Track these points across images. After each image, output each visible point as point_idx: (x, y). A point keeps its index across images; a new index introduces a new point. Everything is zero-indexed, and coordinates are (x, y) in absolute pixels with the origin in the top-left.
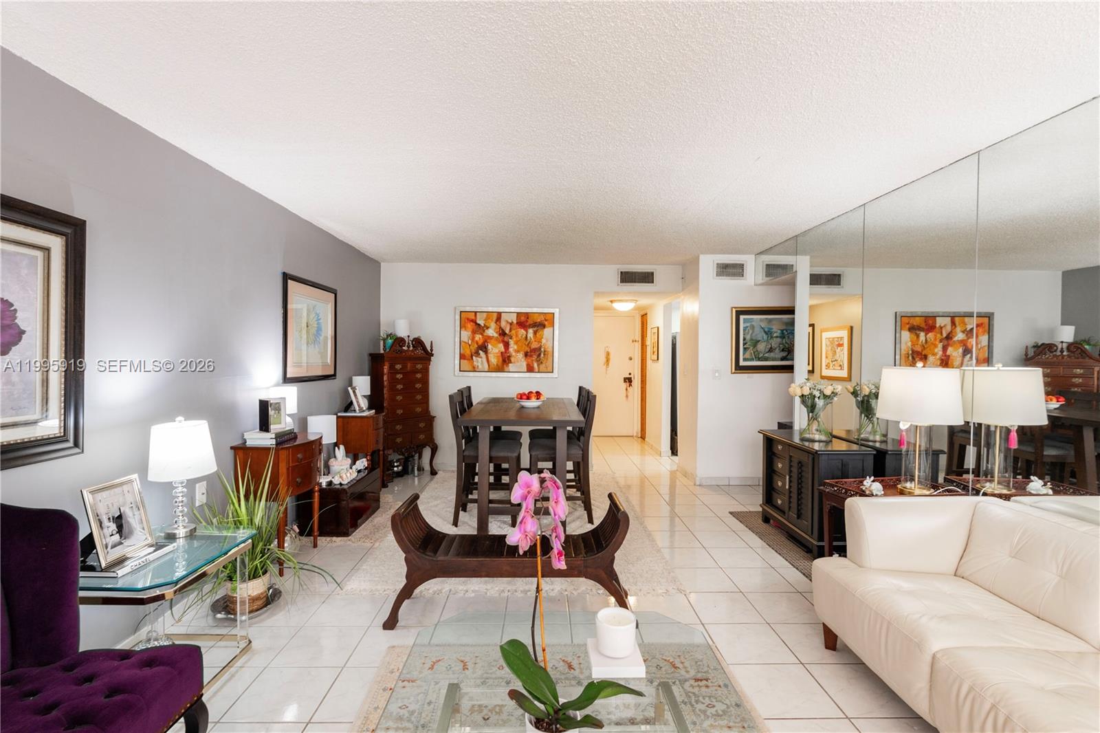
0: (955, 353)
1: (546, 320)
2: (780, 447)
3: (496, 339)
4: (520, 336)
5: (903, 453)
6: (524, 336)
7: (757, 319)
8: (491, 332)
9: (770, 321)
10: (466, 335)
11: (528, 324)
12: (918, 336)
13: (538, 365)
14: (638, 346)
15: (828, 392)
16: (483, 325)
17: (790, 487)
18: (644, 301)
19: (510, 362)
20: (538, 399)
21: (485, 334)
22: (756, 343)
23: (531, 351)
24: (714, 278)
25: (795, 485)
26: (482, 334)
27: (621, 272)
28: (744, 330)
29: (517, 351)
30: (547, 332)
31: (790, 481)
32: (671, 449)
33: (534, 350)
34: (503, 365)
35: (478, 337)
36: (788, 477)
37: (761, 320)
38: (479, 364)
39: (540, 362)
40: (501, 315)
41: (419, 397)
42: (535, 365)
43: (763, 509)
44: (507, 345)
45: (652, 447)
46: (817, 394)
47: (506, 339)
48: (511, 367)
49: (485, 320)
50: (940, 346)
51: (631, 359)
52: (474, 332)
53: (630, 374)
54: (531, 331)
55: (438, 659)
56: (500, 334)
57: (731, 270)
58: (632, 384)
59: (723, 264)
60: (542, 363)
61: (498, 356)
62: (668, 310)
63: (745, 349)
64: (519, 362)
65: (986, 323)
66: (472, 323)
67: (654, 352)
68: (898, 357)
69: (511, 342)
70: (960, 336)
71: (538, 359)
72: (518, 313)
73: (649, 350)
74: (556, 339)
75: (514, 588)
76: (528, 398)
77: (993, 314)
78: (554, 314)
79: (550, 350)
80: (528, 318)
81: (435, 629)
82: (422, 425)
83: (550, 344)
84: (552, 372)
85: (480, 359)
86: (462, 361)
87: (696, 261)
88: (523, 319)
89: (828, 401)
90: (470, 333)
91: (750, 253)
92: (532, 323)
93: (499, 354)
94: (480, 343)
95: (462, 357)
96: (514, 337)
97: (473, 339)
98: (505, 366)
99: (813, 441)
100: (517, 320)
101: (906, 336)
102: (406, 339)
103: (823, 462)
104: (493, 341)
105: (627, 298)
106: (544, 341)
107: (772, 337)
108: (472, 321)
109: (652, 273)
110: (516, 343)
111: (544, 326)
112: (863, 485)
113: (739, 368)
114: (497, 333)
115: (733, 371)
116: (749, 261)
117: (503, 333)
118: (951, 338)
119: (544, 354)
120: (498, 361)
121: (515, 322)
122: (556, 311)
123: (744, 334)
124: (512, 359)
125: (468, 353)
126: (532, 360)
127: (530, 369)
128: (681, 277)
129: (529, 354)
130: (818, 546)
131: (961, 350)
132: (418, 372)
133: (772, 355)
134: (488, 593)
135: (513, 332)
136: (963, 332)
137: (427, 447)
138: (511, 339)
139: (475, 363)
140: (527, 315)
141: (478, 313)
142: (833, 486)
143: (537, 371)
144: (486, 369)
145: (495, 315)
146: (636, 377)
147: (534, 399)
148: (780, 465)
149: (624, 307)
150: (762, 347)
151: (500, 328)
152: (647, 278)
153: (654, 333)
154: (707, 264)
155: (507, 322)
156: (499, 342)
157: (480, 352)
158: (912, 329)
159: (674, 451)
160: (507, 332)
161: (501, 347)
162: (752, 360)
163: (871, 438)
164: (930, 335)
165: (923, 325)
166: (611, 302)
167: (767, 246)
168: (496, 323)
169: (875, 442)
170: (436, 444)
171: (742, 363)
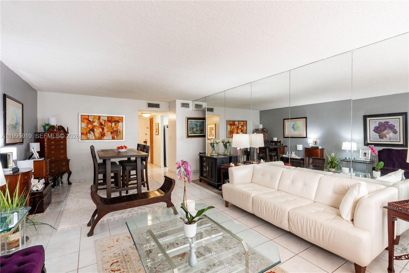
0: (239, 131)
1: (120, 120)
2: (205, 159)
3: (98, 127)
4: (109, 125)
5: (238, 157)
6: (110, 126)
7: (193, 121)
8: (96, 124)
9: (197, 122)
10: (84, 125)
11: (112, 121)
12: (231, 127)
13: (117, 137)
14: (149, 130)
15: (217, 142)
16: (92, 121)
17: (208, 169)
18: (153, 114)
19: (105, 136)
20: (125, 149)
21: (93, 125)
22: (193, 128)
23: (114, 132)
24: (180, 108)
25: (210, 169)
26: (92, 125)
27: (148, 103)
28: (190, 124)
29: (108, 131)
30: (120, 124)
31: (208, 168)
32: (164, 165)
33: (115, 131)
34: (101, 137)
35: (90, 126)
36: (208, 167)
37: (194, 121)
38: (91, 137)
39: (117, 136)
40: (100, 117)
41: (62, 151)
42: (116, 137)
43: (200, 178)
44: (103, 129)
45: (156, 165)
46: (215, 142)
47: (103, 127)
48: (105, 138)
49: (93, 119)
50: (236, 129)
51: (146, 134)
52: (88, 124)
53: (146, 140)
54: (113, 124)
55: (118, 239)
56: (100, 125)
57: (185, 105)
58: (147, 143)
59: (183, 103)
60: (118, 136)
61: (99, 133)
62: (162, 117)
63: (190, 130)
64: (108, 135)
65: (245, 123)
66: (87, 120)
67: (156, 132)
68: (227, 133)
69: (105, 128)
70: (240, 127)
71: (117, 134)
72: (108, 117)
73: (154, 131)
74: (124, 127)
75: (132, 213)
76: (122, 148)
77: (247, 121)
78: (123, 117)
79: (121, 131)
80: (112, 119)
81: (110, 232)
82: (64, 163)
83: (121, 129)
84: (123, 139)
85: (91, 135)
86: (82, 135)
87: (174, 102)
88: (110, 119)
89: (217, 144)
90: (86, 124)
91: (190, 100)
92: (114, 120)
93: (100, 133)
94: (91, 128)
95: (82, 134)
96: (106, 126)
97: (87, 127)
98: (102, 137)
99: (214, 156)
100: (107, 119)
101: (229, 126)
102: (56, 126)
103: (218, 161)
104: (96, 127)
105: (148, 113)
106: (119, 127)
107: (197, 127)
108: (87, 119)
109: (159, 104)
110: (107, 128)
111: (119, 122)
112: (230, 165)
113: (188, 136)
114: (98, 124)
115: (187, 137)
116: (190, 102)
117: (101, 124)
118: (238, 127)
119: (119, 133)
120: (99, 136)
121: (106, 120)
122: (124, 116)
123: (190, 126)
124: (106, 135)
125: (85, 132)
126: (114, 135)
127: (113, 138)
128: (168, 106)
129: (113, 132)
130: (217, 185)
131: (240, 131)
132: (61, 141)
133: (197, 132)
134: (123, 217)
135: (106, 124)
136: (241, 126)
137: (67, 173)
138: (105, 127)
139: (88, 136)
140: (112, 117)
141: (89, 116)
142: (223, 166)
143: (116, 139)
144: (94, 139)
145: (98, 117)
146: (148, 141)
147: (124, 149)
148: (205, 164)
149: (147, 116)
150: (194, 130)
151: (100, 122)
152: (157, 106)
153: (156, 125)
154: (179, 103)
155: (103, 120)
156: (100, 128)
157: (91, 132)
158: (230, 125)
159: (165, 165)
160: (103, 124)
161: (101, 130)
162: (192, 134)
163: (227, 154)
164: (234, 126)
165: (232, 124)
166: (142, 113)
167: (197, 99)
168: (98, 120)
169: (228, 155)
170: (71, 171)
171: (189, 135)
